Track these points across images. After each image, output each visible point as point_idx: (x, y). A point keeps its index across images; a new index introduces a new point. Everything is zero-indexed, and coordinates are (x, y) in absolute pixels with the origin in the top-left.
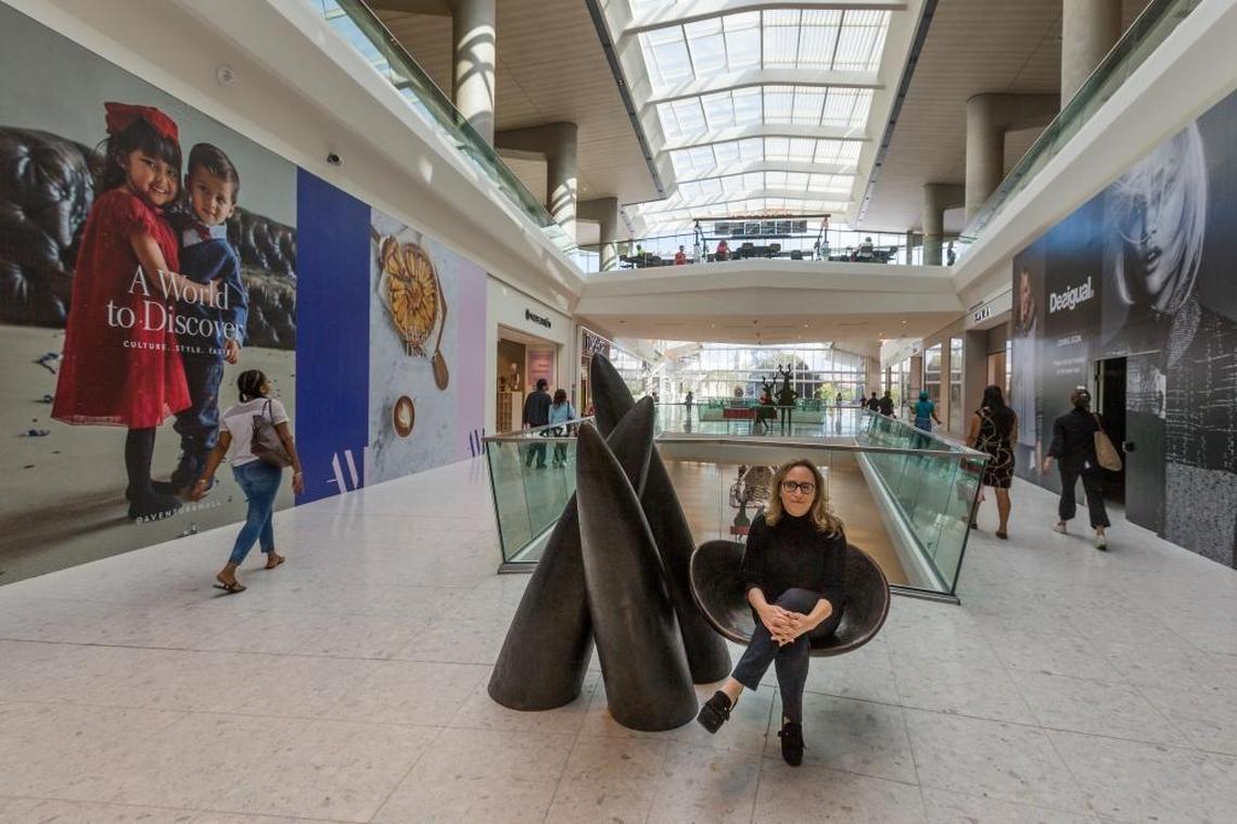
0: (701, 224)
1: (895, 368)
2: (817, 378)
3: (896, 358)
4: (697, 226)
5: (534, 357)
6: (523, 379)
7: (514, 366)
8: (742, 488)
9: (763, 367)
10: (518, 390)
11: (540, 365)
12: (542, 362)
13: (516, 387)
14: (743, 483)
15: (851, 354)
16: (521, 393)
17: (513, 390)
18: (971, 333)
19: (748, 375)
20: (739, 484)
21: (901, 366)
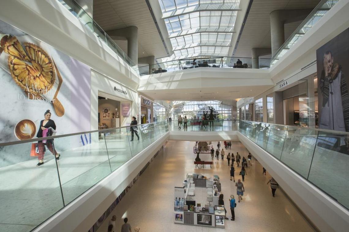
0: (181, 61)
1: (243, 108)
2: (217, 112)
3: (243, 105)
4: (180, 62)
5: (123, 106)
6: (119, 113)
7: (116, 109)
8: (197, 147)
9: (201, 109)
10: (118, 118)
11: (125, 109)
12: (126, 108)
13: (117, 117)
14: (198, 145)
15: (227, 105)
16: (119, 119)
17: (116, 117)
18: (277, 93)
19: (197, 112)
20: (196, 145)
21: (245, 108)
